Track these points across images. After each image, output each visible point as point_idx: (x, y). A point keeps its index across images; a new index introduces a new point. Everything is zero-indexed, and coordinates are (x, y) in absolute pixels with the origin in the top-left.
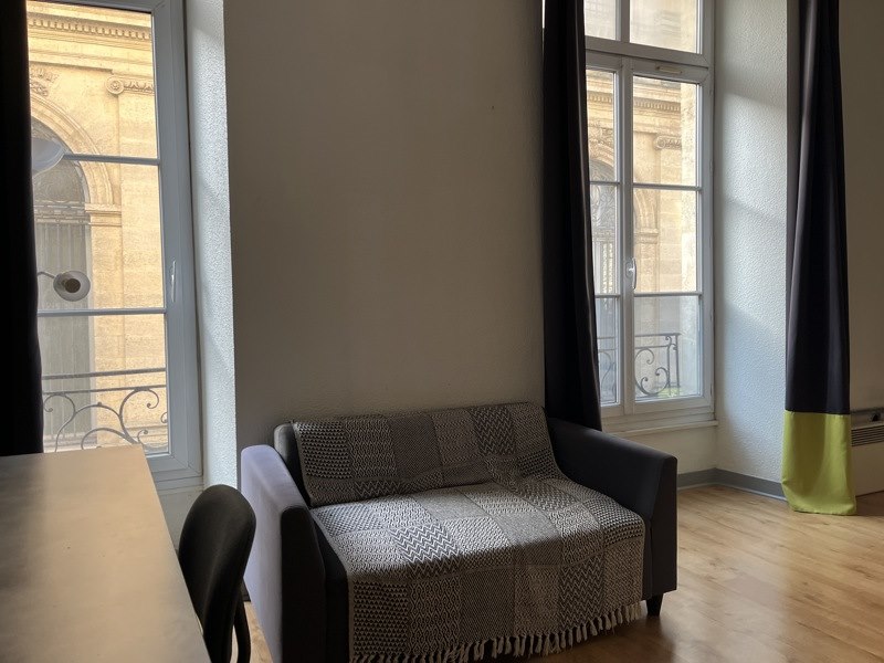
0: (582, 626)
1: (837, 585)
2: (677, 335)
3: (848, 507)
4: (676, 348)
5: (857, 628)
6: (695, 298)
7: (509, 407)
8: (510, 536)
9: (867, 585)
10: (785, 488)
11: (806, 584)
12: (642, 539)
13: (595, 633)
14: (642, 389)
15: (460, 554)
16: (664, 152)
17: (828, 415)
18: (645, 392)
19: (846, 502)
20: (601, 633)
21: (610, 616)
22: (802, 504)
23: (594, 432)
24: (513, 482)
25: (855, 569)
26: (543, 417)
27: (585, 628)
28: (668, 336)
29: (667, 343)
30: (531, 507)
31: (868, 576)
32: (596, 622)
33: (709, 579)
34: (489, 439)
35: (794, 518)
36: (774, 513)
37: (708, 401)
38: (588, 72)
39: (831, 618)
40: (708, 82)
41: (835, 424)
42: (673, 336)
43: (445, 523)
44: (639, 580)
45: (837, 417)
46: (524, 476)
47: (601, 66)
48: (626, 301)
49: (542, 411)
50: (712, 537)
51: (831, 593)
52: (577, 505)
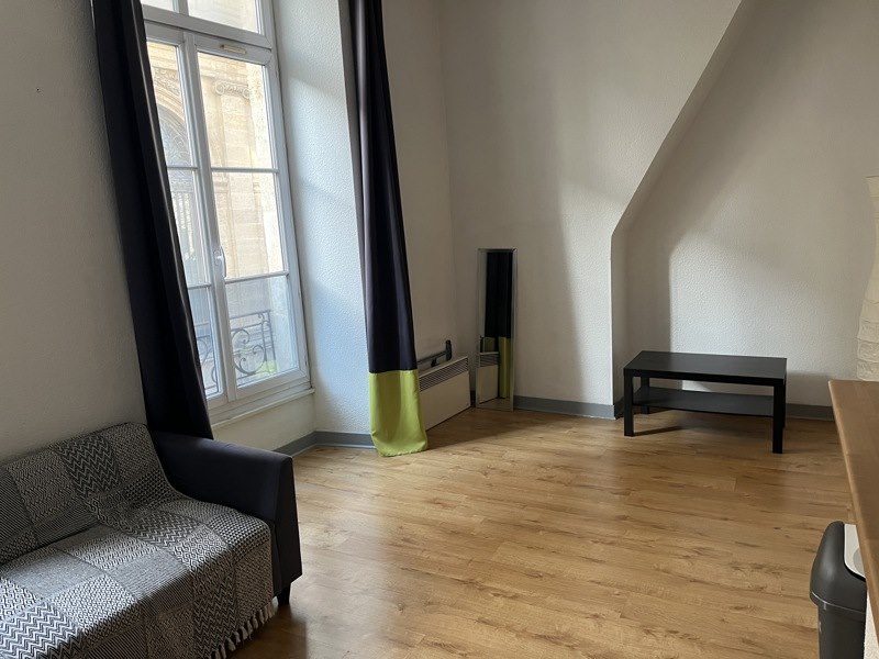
0: (220, 648)
1: (423, 522)
2: (268, 312)
3: (422, 444)
4: (269, 325)
5: (443, 558)
6: (284, 277)
7: (107, 435)
8: (134, 592)
9: (444, 515)
10: (374, 439)
11: (401, 528)
12: (269, 543)
13: (233, 647)
14: (241, 370)
15: (80, 632)
16: (225, 98)
17: (401, 372)
18: (244, 372)
19: (420, 441)
20: (239, 646)
21: (246, 627)
22: (389, 450)
23: (206, 441)
24: (124, 521)
25: (434, 502)
26: (147, 436)
27: (223, 648)
28: (260, 314)
29: (261, 320)
30: (151, 547)
31: (445, 506)
32: (233, 638)
33: (326, 547)
34: (87, 478)
35: (383, 464)
36: (367, 463)
37: (304, 373)
38: (148, 43)
39: (425, 555)
40: (273, 64)
41: (407, 378)
42: (265, 314)
43: (52, 599)
44: (269, 581)
45: (409, 372)
46: (135, 506)
47: (163, 39)
48: (218, 290)
49: (145, 430)
50: (322, 502)
51: (421, 531)
52: (200, 529)
